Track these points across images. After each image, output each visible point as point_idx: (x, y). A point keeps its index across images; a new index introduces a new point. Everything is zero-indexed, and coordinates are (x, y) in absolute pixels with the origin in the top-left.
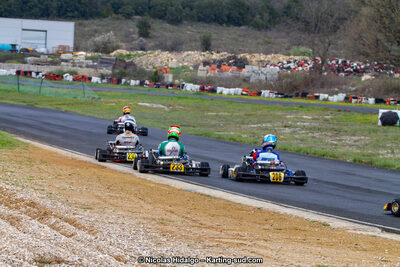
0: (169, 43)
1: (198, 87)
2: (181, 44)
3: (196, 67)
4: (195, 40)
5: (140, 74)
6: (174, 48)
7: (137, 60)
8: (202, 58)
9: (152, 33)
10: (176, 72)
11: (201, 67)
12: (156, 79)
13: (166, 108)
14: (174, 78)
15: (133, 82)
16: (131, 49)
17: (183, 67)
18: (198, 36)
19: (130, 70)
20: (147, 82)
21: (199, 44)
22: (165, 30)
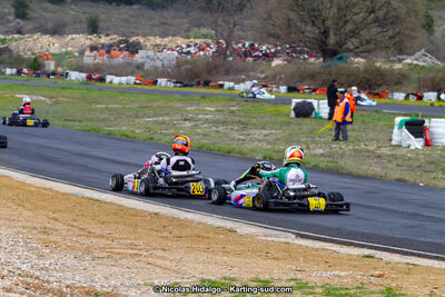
0: (50, 25)
1: (84, 75)
2: (65, 26)
3: (82, 53)
4: (81, 22)
5: (17, 61)
6: (56, 31)
7: (13, 46)
8: (88, 43)
9: (31, 14)
10: (59, 58)
11: (88, 53)
12: (36, 66)
13: (48, 101)
14: (57, 65)
15: (9, 71)
16: (7, 33)
17: (67, 53)
18: (84, 17)
19: (5, 56)
20: (25, 70)
21: (85, 26)
22: (45, 10)
